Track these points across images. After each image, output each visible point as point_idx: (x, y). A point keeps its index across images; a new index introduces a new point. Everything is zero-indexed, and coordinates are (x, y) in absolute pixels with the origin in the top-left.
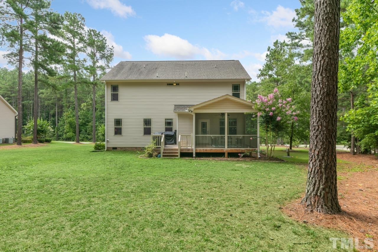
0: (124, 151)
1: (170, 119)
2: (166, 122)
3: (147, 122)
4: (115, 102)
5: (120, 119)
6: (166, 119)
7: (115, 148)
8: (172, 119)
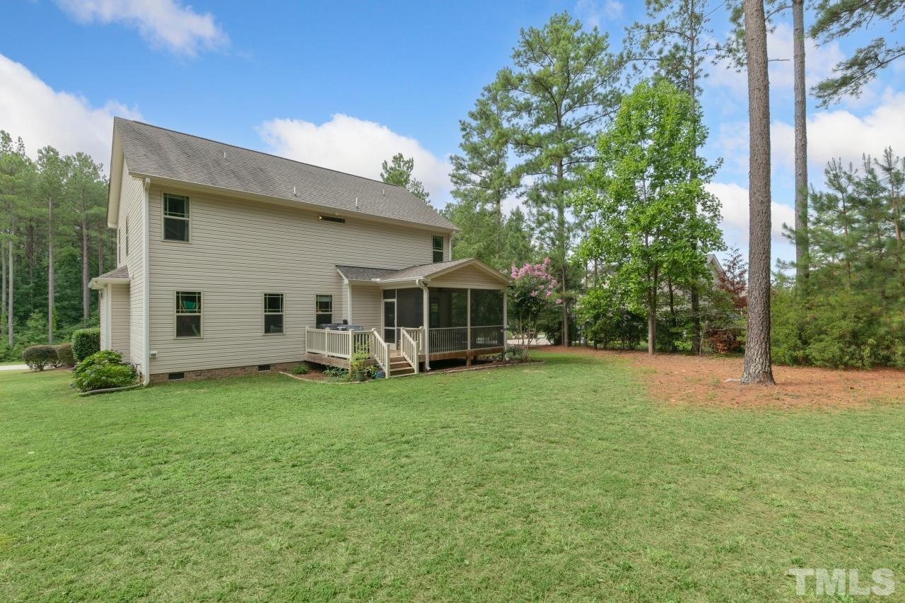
0: (209, 379)
1: (327, 296)
2: (317, 302)
3: (274, 302)
4: (175, 245)
5: (195, 293)
6: (317, 296)
7: (176, 376)
8: (331, 296)
